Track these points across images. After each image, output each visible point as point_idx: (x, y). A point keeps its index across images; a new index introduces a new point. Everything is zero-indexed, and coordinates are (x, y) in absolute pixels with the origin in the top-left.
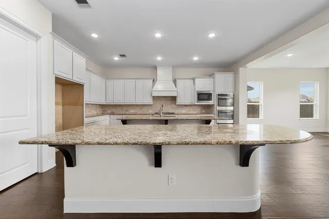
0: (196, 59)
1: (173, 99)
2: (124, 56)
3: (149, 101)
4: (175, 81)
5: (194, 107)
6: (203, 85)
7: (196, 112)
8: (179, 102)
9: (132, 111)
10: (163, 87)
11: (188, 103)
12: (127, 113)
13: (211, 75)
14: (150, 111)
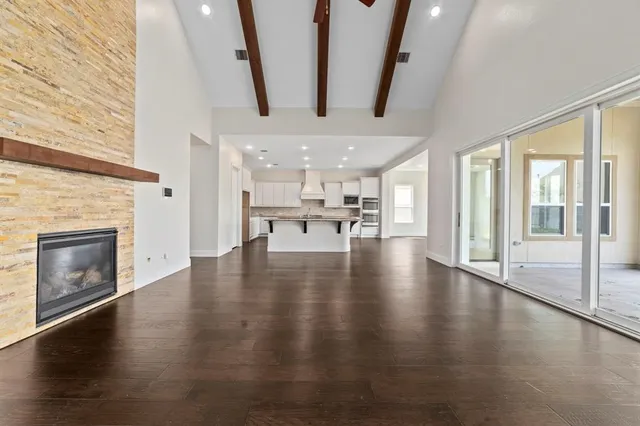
1: (322, 202)
3: (298, 204)
4: (323, 185)
5: (341, 210)
6: (350, 189)
8: (327, 205)
10: (311, 190)
11: (335, 206)
12: (273, 214)
13: (358, 179)
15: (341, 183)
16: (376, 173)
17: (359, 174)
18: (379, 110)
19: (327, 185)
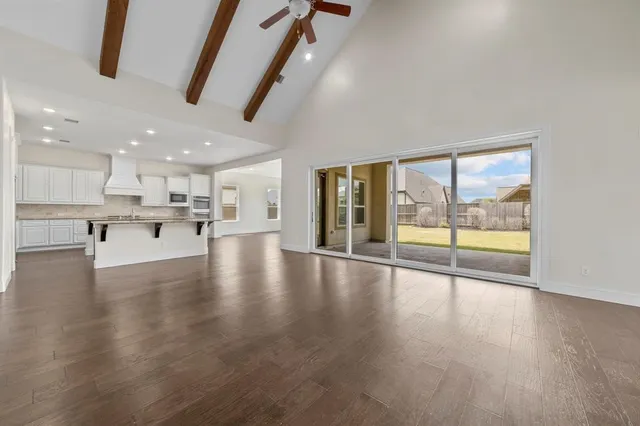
0: (169, 159)
1: (137, 199)
2: (67, 141)
3: (98, 200)
4: (139, 177)
5: (165, 209)
6: (177, 185)
8: (145, 203)
10: (122, 181)
11: (158, 204)
12: (51, 216)
13: (186, 175)
15: (165, 178)
16: (206, 169)
17: (186, 169)
18: (249, 114)
19: (144, 178)
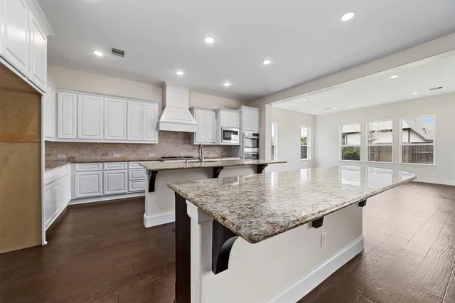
0: (227, 84)
2: (121, 53)
3: (152, 138)
4: (192, 109)
5: (214, 149)
7: (216, 155)
9: (116, 156)
11: (209, 142)
12: (106, 158)
14: (151, 155)
15: (216, 111)
19: (197, 112)
